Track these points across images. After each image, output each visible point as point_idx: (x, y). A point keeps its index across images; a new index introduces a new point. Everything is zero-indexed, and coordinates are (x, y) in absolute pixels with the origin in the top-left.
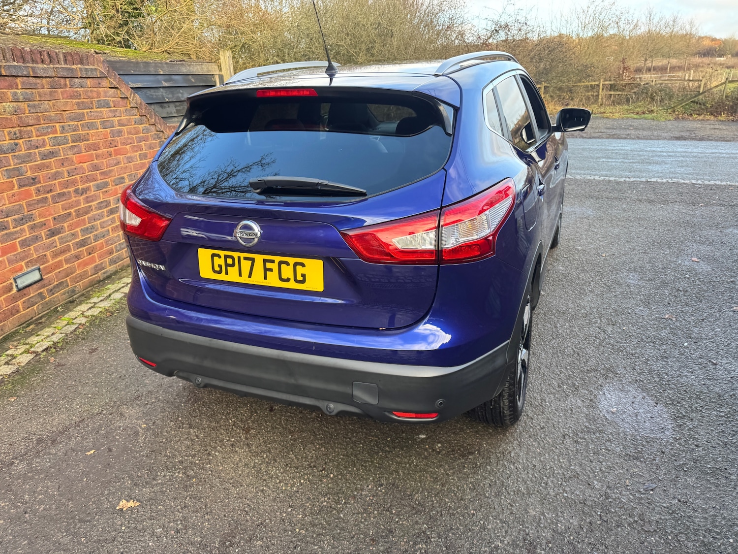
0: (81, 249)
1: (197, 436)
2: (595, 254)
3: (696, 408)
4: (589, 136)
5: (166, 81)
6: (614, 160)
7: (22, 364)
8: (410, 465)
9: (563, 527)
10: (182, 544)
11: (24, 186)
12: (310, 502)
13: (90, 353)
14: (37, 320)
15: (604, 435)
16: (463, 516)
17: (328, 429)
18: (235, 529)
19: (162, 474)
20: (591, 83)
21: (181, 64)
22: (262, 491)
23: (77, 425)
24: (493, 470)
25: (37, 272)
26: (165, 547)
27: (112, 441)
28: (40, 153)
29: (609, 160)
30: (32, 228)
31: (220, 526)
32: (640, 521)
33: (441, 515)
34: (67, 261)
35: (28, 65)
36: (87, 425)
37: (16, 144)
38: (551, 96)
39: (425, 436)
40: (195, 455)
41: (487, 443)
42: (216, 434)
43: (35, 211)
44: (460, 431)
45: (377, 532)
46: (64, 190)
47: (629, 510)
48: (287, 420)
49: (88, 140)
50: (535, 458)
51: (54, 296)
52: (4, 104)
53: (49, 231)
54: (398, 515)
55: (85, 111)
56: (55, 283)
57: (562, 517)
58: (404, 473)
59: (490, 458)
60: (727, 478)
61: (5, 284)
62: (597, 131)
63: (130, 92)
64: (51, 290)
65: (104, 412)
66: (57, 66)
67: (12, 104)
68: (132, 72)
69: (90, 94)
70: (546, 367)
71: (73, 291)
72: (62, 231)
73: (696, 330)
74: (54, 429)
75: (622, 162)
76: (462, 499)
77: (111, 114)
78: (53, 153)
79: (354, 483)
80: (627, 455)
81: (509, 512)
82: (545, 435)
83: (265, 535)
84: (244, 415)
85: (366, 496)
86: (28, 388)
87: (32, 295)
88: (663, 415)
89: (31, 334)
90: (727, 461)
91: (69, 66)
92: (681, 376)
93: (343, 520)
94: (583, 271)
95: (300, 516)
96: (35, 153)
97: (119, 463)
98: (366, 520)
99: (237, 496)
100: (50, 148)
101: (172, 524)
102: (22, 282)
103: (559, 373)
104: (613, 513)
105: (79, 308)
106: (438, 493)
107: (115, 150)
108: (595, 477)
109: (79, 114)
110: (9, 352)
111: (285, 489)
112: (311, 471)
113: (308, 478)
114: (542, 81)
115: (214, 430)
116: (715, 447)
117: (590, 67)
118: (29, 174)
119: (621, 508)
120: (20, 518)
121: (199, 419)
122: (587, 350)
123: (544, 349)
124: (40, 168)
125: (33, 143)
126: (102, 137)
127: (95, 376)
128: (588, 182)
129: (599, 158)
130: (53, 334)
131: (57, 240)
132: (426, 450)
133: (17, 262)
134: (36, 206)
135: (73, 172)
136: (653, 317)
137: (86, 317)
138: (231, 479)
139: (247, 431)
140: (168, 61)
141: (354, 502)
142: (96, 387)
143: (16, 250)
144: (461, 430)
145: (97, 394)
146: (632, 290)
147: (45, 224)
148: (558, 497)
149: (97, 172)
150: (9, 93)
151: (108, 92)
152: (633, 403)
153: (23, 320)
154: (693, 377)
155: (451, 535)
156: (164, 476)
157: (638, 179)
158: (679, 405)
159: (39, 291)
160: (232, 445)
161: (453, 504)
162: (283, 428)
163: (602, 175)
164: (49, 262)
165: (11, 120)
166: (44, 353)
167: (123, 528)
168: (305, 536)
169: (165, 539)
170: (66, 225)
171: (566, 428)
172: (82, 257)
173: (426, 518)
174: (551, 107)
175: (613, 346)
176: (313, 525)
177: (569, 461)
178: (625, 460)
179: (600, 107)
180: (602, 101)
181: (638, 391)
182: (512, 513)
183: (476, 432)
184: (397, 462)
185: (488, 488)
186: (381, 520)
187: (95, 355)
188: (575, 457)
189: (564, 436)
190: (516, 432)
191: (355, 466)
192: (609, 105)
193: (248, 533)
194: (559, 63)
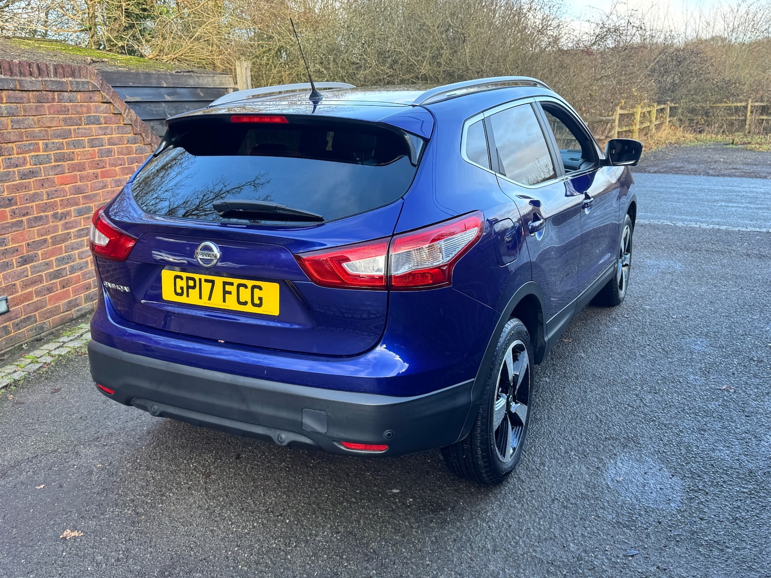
0: (54, 281)
1: (153, 478)
2: (664, 315)
4: (717, 173)
5: (169, 95)
6: (736, 205)
8: (373, 516)
12: (259, 543)
13: (53, 393)
15: (599, 502)
16: (417, 566)
17: (295, 478)
18: (177, 562)
19: (111, 510)
20: (735, 104)
21: (189, 76)
22: (212, 531)
23: (29, 460)
24: (463, 527)
25: (4, 302)
26: (104, 572)
27: (63, 478)
28: (19, 172)
29: (730, 205)
30: (4, 254)
31: (162, 558)
33: (394, 563)
34: (38, 293)
35: (15, 78)
36: (41, 461)
38: (680, 120)
39: (398, 491)
40: (148, 494)
41: (465, 501)
42: (174, 476)
43: (7, 235)
44: (439, 489)
46: (42, 214)
47: (598, 573)
48: (253, 468)
49: (73, 160)
50: (513, 519)
51: (20, 331)
53: (21, 258)
54: (347, 561)
55: (72, 128)
56: (23, 317)
57: (522, 573)
58: (365, 523)
59: (463, 515)
60: (721, 550)
62: (731, 166)
63: (124, 108)
64: (18, 324)
65: (60, 450)
66: (46, 79)
68: (131, 84)
69: (79, 109)
70: (558, 432)
71: (42, 328)
72: (35, 259)
73: (754, 404)
74: (6, 463)
75: (746, 207)
76: (420, 551)
77: (101, 132)
78: (33, 173)
79: (310, 529)
80: (618, 522)
81: (467, 565)
82: (532, 498)
83: (207, 569)
84: (207, 461)
85: (319, 541)
88: (676, 488)
90: (729, 536)
91: (58, 79)
93: (290, 561)
94: (643, 333)
95: (246, 555)
96: (14, 171)
97: (68, 498)
98: (313, 562)
99: (185, 534)
100: (30, 167)
101: (114, 553)
103: (570, 439)
105: (46, 346)
106: (397, 543)
107: (102, 172)
108: (574, 540)
109: (65, 131)
111: (236, 531)
112: (266, 516)
113: (262, 522)
114: (668, 100)
115: (172, 473)
116: (722, 521)
118: (5, 194)
121: (158, 462)
122: (613, 417)
123: (562, 413)
124: (18, 188)
125: (13, 161)
126: (89, 156)
127: (54, 416)
128: (689, 231)
129: (717, 201)
130: (15, 371)
131: (29, 269)
132: (395, 503)
134: (10, 230)
135: (53, 195)
136: (708, 387)
137: (52, 356)
138: (181, 518)
139: (208, 476)
140: (174, 72)
141: (305, 546)
142: (54, 426)
144: (441, 487)
145: (54, 433)
146: (694, 357)
147: (17, 250)
148: (525, 556)
149: (80, 195)
151: (100, 107)
152: (645, 473)
154: (727, 452)
156: (113, 512)
157: (758, 230)
158: (699, 478)
159: (5, 325)
160: (189, 488)
161: (409, 554)
162: (247, 475)
163: (713, 223)
164: (18, 292)
166: (3, 390)
167: (64, 554)
169: (104, 565)
170: (40, 252)
171: (559, 493)
172: (55, 290)
173: (377, 564)
174: (679, 133)
175: (646, 414)
176: (257, 563)
177: (550, 524)
178: (614, 527)
179: (746, 136)
180: (750, 128)
181: (657, 463)
182: (470, 567)
183: (456, 491)
184: (361, 512)
185: (452, 542)
186: (329, 563)
187: (57, 396)
188: (559, 521)
189: (553, 500)
190: (500, 493)
191: (314, 513)
192: (759, 133)
193: (189, 566)
194: (692, 76)
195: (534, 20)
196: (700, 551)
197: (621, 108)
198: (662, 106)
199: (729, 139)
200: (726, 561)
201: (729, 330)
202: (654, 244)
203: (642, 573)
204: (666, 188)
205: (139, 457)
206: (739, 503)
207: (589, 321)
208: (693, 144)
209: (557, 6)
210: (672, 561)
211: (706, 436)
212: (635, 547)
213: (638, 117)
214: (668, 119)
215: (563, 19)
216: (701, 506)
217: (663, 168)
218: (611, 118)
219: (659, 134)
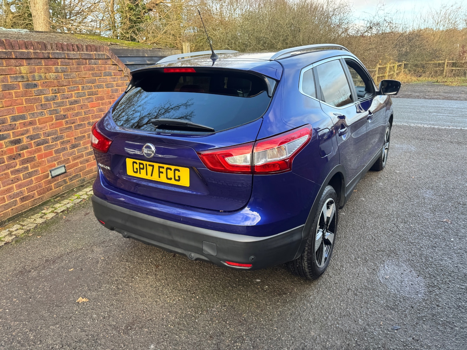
0: (90, 156)
1: (129, 267)
2: (407, 176)
3: (446, 281)
4: (430, 98)
5: (149, 60)
6: (442, 114)
7: (49, 219)
8: (245, 296)
9: (330, 345)
10: (105, 325)
11: (58, 119)
12: (181, 311)
13: (85, 215)
14: (61, 195)
15: (375, 292)
16: (269, 330)
17: (204, 270)
18: (135, 320)
19: (105, 286)
20: (438, 62)
21: (159, 51)
22: (156, 301)
23: (68, 254)
24: (296, 306)
25: (63, 168)
26: (96, 325)
27: (84, 265)
28: (69, 102)
29: (439, 114)
30: (62, 143)
31: (128, 317)
32: (382, 348)
33: (256, 328)
34: (81, 163)
35: (65, 52)
36: (73, 255)
37: (56, 96)
38: (410, 70)
39: (259, 280)
40: (125, 277)
41: (298, 289)
42: (140, 266)
43: (64, 134)
44: (283, 280)
45: (215, 333)
46: (82, 123)
47: (377, 340)
48: (181, 263)
49: (97, 94)
50: (325, 301)
51: (73, 182)
52: (50, 74)
53: (72, 145)
54: (229, 325)
55: (97, 78)
56: (74, 175)
57: (331, 338)
58: (240, 301)
59: (296, 298)
60: (452, 328)
61: (45, 173)
62: (437, 94)
63: (124, 67)
64: (71, 179)
65: (84, 248)
66: (82, 52)
67: (55, 74)
68: (129, 55)
69: (100, 68)
70: (351, 246)
71: (84, 180)
72: (79, 145)
73: (463, 231)
74: (56, 255)
75: (448, 116)
76: (271, 320)
77: (112, 80)
78: (76, 101)
79: (209, 303)
80: (387, 306)
81: (298, 331)
82: (336, 288)
83: (151, 326)
84: (158, 258)
85: (214, 311)
86: (48, 232)
87: (60, 181)
88: (421, 284)
89: (57, 202)
90: (456, 318)
91: (88, 53)
92: (441, 260)
93: (197, 323)
94: (396, 187)
95: (173, 318)
96: (66, 101)
97: (84, 277)
98: (210, 325)
99: (142, 302)
100: (75, 98)
101: (102, 313)
102: (54, 173)
103: (358, 250)
104: (365, 340)
105: (85, 190)
106: (258, 315)
107: (113, 101)
108: (361, 317)
109: (93, 80)
110: (43, 211)
111: (169, 302)
112: (186, 293)
113: (184, 297)
114: (403, 60)
115: (139, 264)
116: (450, 308)
117: (439, 51)
118: (62, 113)
119: (371, 338)
120: (27, 301)
121: (133, 258)
122: (382, 237)
123: (353, 234)
124: (68, 110)
125: (65, 96)
126: (106, 93)
127: (84, 228)
128: (418, 129)
129: (432, 112)
130: (68, 203)
131: (76, 151)
132: (258, 289)
133: (52, 162)
134: (65, 131)
135: (88, 112)
136: (435, 220)
137: (88, 195)
138: (141, 293)
139: (157, 266)
140: (151, 49)
141: (206, 314)
142: (83, 234)
143: (52, 155)
144: (284, 279)
145: (82, 238)
146: (426, 201)
147: (69, 141)
148: (332, 326)
149: (102, 113)
150: (53, 68)
151: (111, 67)
152: (402, 274)
153: (54, 194)
154: (450, 261)
155: (258, 340)
156: (105, 287)
157: (455, 128)
158: (434, 278)
159: (64, 179)
160: (147, 274)
161: (265, 322)
162: (178, 267)
163: (430, 124)
164: (71, 162)
165: (53, 82)
166: (61, 214)
167: (77, 312)
168: (173, 330)
169: (96, 321)
170: (81, 142)
171: (351, 285)
172: (90, 161)
173: (246, 328)
174: (409, 77)
175: (400, 236)
176: (179, 324)
177: (347, 305)
178: (385, 309)
179: (444, 78)
180: (446, 74)
181: (408, 267)
182: (300, 332)
183: (292, 282)
184: (238, 294)
185: (290, 315)
186: (219, 326)
187: (87, 217)
188: (352, 303)
189: (349, 290)
190: (318, 284)
191: (212, 293)
192: (451, 76)
193: (142, 324)
194: (416, 48)
195: (335, 20)
196: (438, 328)
197: (380, 64)
198: (400, 63)
199: (435, 80)
200: (456, 336)
201: (444, 185)
202: (399, 136)
203: (404, 342)
204: (404, 105)
205: (123, 254)
206: (460, 296)
207: (366, 180)
208: (416, 82)
209: (347, 12)
210: (421, 335)
211: (437, 251)
212: (398, 323)
213: (388, 69)
214: (403, 70)
215: (350, 19)
216: (437, 297)
217: (401, 95)
218: (374, 70)
219: (398, 78)
